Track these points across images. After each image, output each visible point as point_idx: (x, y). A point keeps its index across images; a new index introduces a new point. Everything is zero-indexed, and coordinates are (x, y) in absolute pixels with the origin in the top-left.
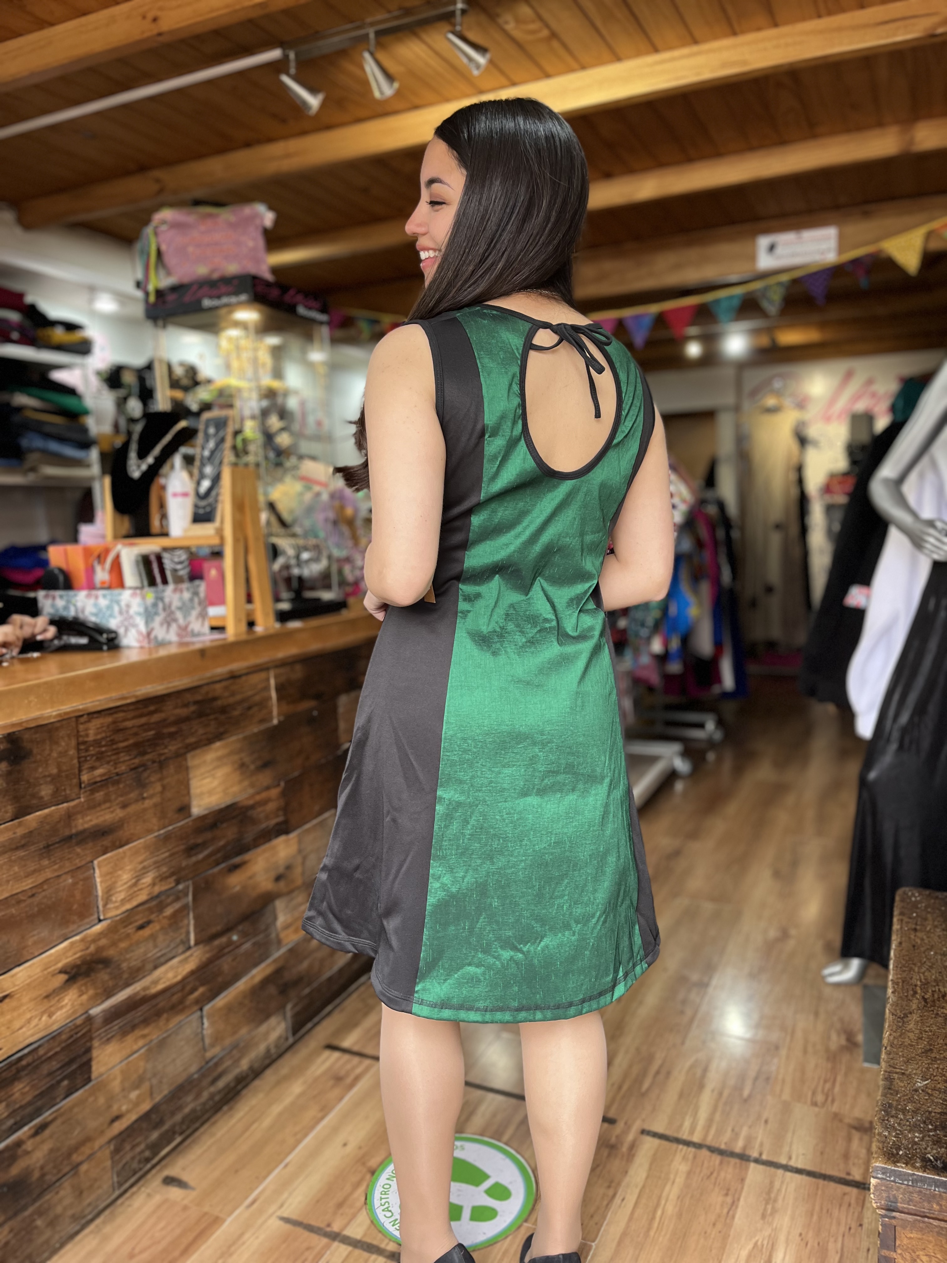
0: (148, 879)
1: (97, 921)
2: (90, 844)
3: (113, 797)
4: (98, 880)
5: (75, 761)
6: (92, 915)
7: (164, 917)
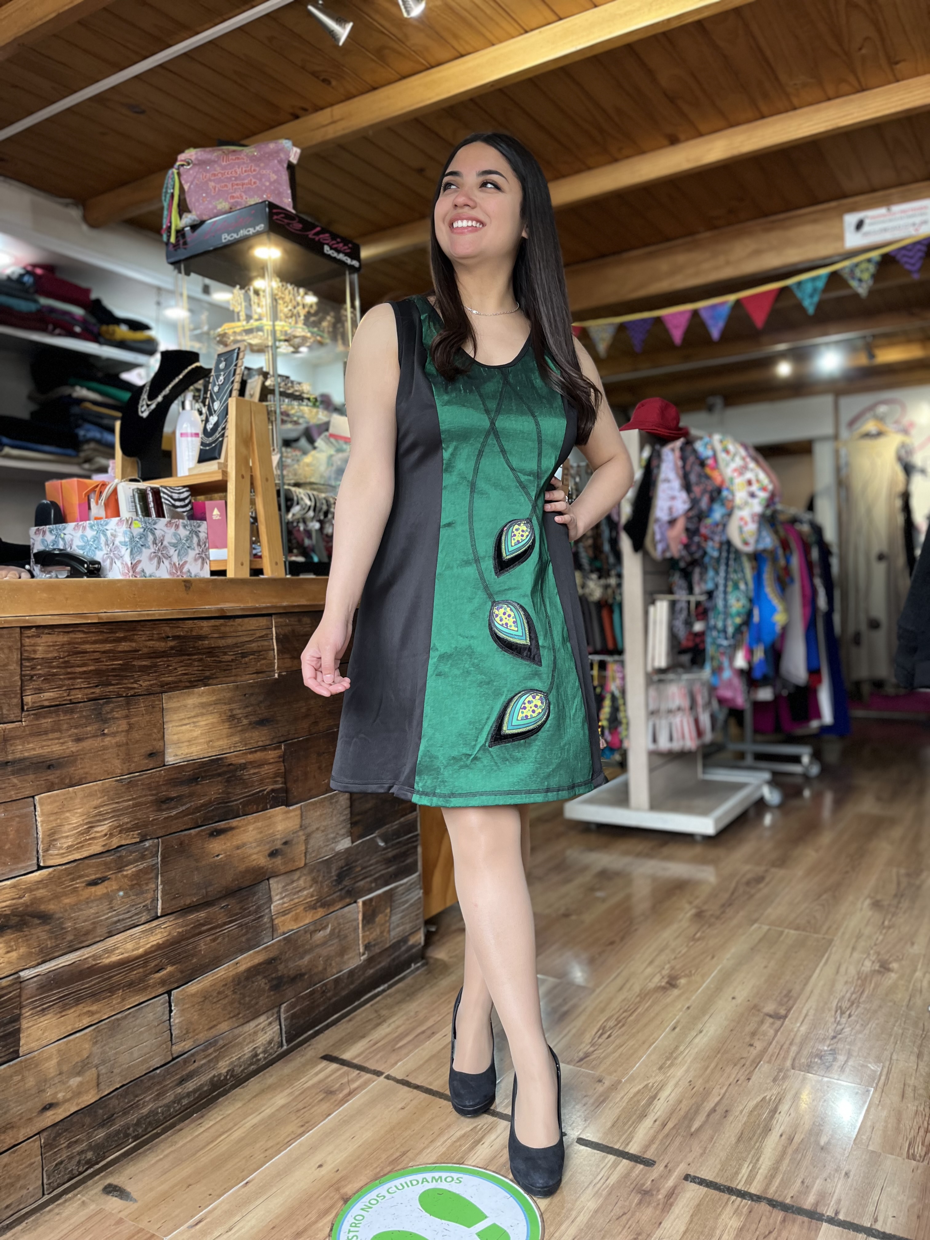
0: (104, 828)
1: (36, 868)
2: (32, 777)
3: (65, 726)
4: (39, 819)
5: (17, 678)
6: (29, 859)
7: (126, 876)
